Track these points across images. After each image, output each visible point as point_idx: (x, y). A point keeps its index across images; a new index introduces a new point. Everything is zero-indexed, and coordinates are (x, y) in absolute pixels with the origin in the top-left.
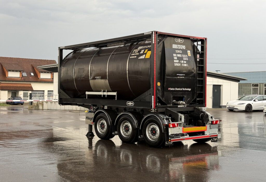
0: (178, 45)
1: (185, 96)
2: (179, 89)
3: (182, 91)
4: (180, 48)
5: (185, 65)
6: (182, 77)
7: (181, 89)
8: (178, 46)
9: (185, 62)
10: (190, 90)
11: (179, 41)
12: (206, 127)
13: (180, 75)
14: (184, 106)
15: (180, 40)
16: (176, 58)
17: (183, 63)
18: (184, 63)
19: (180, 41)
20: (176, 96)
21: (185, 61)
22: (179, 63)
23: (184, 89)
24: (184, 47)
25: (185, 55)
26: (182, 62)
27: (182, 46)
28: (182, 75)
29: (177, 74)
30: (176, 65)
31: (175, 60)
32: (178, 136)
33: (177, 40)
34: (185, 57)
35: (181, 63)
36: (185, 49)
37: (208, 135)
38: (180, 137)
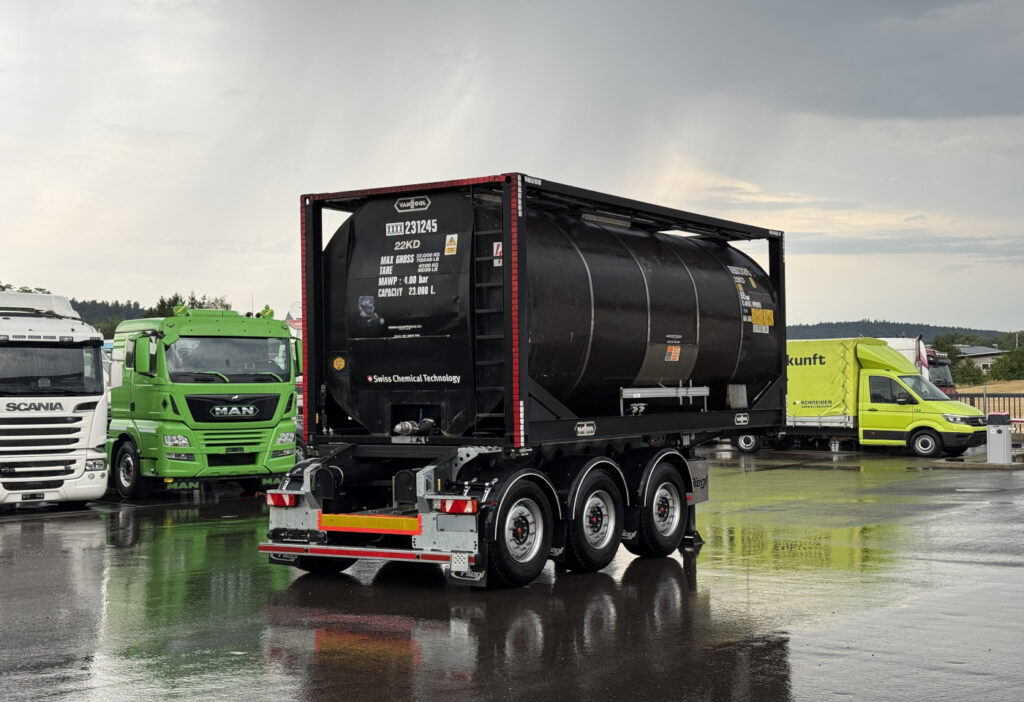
0: (408, 223)
1: (443, 404)
2: (407, 379)
3: (424, 384)
4: (413, 232)
5: (423, 291)
6: (410, 336)
7: (419, 379)
8: (405, 227)
9: (423, 280)
10: (456, 379)
11: (412, 207)
12: (420, 522)
13: (401, 328)
14: (418, 440)
15: (417, 204)
16: (389, 270)
17: (412, 285)
18: (417, 285)
19: (415, 207)
20: (404, 403)
21: (424, 274)
22: (397, 286)
23: (428, 379)
24: (431, 226)
25: (430, 255)
26: (413, 280)
27: (424, 222)
28: (410, 327)
29: (390, 328)
30: (384, 295)
31: (385, 276)
32: (303, 538)
33: (401, 205)
34: (429, 263)
35: (406, 287)
36: (435, 230)
37: (427, 551)
38: (307, 543)
